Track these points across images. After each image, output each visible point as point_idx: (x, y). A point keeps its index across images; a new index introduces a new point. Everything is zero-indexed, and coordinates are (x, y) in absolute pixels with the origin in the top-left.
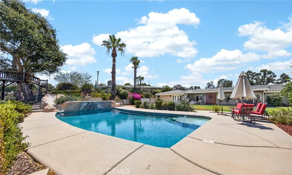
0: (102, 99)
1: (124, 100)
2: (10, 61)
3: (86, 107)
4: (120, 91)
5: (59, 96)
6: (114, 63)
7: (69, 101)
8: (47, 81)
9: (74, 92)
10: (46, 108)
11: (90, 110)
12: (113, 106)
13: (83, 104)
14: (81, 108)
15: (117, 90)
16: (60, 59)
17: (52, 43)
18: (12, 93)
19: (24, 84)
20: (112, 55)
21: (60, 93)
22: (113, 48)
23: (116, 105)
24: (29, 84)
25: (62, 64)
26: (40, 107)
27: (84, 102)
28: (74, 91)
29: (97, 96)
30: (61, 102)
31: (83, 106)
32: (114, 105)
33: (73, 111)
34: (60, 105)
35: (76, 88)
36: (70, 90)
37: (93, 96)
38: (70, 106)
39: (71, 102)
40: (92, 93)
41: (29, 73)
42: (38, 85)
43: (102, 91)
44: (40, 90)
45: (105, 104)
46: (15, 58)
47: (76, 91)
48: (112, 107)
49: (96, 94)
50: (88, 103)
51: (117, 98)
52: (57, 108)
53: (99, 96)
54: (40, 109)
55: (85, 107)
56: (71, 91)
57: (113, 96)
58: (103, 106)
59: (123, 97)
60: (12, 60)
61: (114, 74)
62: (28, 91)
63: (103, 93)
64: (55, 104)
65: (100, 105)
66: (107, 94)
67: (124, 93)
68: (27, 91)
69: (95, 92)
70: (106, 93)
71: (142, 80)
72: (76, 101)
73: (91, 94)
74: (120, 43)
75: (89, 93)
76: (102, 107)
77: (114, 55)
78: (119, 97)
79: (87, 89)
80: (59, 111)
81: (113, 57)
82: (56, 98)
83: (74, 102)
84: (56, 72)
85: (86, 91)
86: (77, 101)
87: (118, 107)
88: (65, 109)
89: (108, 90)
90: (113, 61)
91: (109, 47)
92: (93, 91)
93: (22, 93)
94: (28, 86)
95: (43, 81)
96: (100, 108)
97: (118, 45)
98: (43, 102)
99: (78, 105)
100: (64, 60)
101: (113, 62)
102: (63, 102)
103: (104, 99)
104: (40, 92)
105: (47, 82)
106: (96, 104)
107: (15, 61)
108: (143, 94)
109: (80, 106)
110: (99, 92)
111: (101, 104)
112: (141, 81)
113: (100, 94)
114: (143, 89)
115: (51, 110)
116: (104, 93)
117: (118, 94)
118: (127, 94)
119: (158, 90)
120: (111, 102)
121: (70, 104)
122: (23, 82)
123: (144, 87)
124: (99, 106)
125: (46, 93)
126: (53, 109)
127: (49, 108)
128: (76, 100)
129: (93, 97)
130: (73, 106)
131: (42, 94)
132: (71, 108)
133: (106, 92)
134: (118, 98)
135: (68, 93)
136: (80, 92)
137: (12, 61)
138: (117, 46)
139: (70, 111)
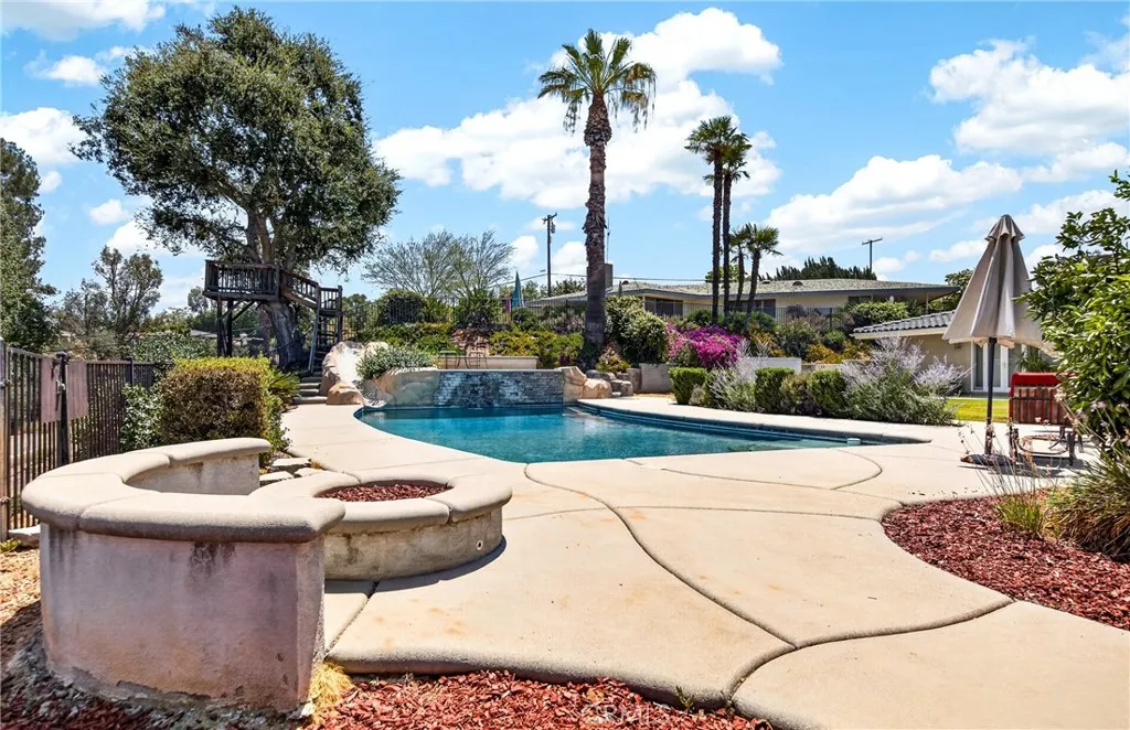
0: (534, 362)
1: (643, 365)
2: (242, 228)
3: (460, 393)
4: (627, 320)
5: (373, 347)
6: (597, 176)
7: (400, 366)
8: (339, 290)
9: (429, 332)
10: (334, 389)
11: (475, 406)
12: (570, 391)
13: (448, 379)
14: (441, 398)
15: (612, 312)
16: (376, 200)
17: (348, 147)
18: (245, 343)
19: (278, 306)
20: (588, 132)
21: (379, 337)
22: (591, 96)
23: (585, 392)
24: (291, 305)
25: (384, 215)
26: (318, 387)
27: (452, 373)
28: (429, 328)
29: (518, 347)
30: (377, 371)
31: (450, 389)
32: (577, 389)
33: (413, 405)
34: (374, 383)
35: (438, 313)
36: (414, 322)
37: (501, 348)
38: (404, 388)
39: (406, 370)
40: (498, 335)
41: (290, 265)
42: (315, 308)
43: (541, 324)
44: (319, 326)
45: (535, 381)
46: (253, 220)
47: (434, 325)
48: (566, 399)
49: (515, 339)
50: (468, 376)
51: (611, 355)
52: (365, 393)
53: (527, 347)
54: (318, 394)
55: (455, 393)
56: (416, 329)
57: (594, 345)
58: (524, 393)
59: (643, 350)
60: (246, 227)
61: (595, 235)
62: (287, 329)
63: (547, 334)
64: (360, 379)
65: (513, 388)
66: (564, 337)
67: (644, 331)
68: (285, 333)
69: (509, 328)
70: (559, 332)
71: (763, 252)
72: (424, 369)
73: (492, 340)
74: (628, 61)
75: (485, 335)
76: (520, 398)
77: (598, 134)
78: (621, 354)
79: (478, 319)
80: (370, 405)
81: (592, 144)
82: (363, 356)
83: (417, 370)
84: (366, 250)
85: (475, 325)
86: (429, 369)
87: (598, 397)
88: (390, 397)
89: (568, 317)
90: (591, 168)
91: (577, 97)
92: (501, 322)
93: (273, 341)
94: (287, 313)
95: (328, 290)
96: (513, 398)
97: (617, 77)
98: (328, 369)
99: (431, 383)
100: (388, 199)
101: (593, 172)
102: (382, 371)
103: (546, 362)
104: (319, 333)
105: (340, 294)
106: (498, 385)
107: (255, 228)
108: (772, 332)
109: (438, 390)
110: (527, 329)
111: (517, 382)
112: (757, 257)
113: (531, 339)
114: (794, 303)
115: (345, 399)
116: (552, 334)
117: (617, 336)
118: (659, 335)
119: (890, 303)
120: (562, 373)
121: (405, 379)
122: (274, 302)
123: (799, 289)
124: (510, 392)
125: (338, 337)
126: (352, 395)
127: (341, 391)
128: (425, 366)
129: (499, 352)
130: (414, 388)
131: (325, 341)
132: (408, 395)
133: (562, 329)
134: (616, 357)
135: (405, 335)
136: (450, 333)
137: (246, 231)
138: (611, 81)
139: (404, 405)
